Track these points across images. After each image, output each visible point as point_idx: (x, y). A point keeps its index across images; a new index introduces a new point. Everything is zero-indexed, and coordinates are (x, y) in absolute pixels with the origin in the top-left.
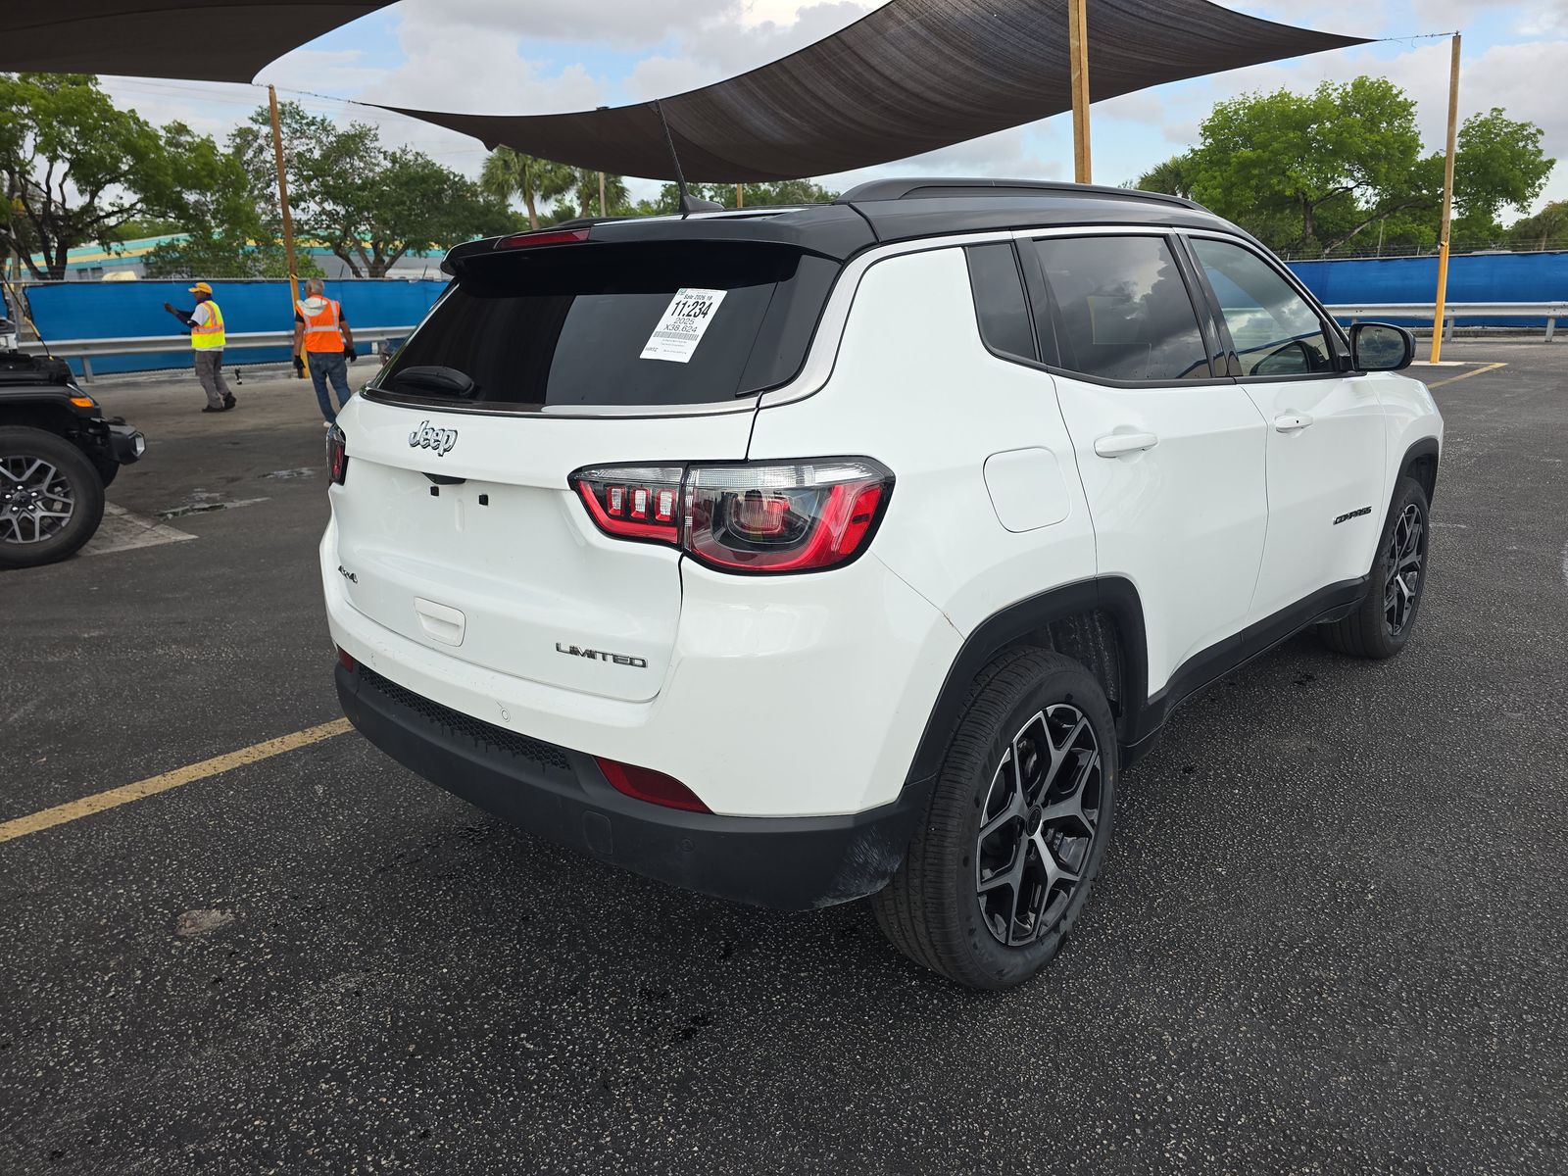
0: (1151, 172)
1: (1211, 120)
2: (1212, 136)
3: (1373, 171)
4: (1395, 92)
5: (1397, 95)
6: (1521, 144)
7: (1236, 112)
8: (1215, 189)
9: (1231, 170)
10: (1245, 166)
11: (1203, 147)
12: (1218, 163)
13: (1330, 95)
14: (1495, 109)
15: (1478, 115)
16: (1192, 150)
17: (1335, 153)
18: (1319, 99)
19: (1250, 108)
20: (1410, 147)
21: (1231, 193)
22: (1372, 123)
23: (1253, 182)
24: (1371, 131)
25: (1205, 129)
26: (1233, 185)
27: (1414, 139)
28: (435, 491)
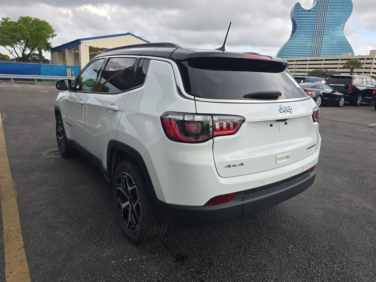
28: (271, 125)
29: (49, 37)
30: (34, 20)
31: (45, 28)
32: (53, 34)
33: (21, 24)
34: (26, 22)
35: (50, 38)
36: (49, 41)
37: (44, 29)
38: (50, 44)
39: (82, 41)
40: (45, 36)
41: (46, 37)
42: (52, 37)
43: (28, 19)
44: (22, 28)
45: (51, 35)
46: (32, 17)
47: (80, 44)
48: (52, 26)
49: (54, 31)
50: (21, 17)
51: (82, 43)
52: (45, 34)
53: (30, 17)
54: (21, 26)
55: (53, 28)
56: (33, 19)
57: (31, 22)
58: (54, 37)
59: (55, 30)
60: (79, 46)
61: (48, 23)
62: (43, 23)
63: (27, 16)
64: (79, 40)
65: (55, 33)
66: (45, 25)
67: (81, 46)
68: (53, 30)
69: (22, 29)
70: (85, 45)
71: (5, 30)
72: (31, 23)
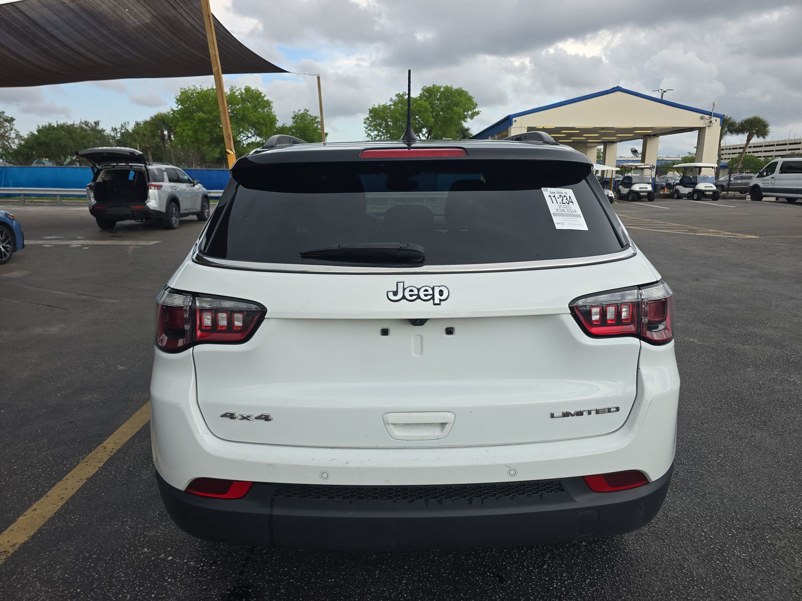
0: (148, 119)
1: (180, 96)
2: (181, 104)
3: (259, 130)
4: (263, 95)
5: (264, 97)
6: (316, 125)
7: (192, 94)
8: (189, 131)
9: (195, 123)
10: (202, 121)
11: (177, 109)
12: (188, 118)
13: (235, 92)
14: (306, 110)
15: (300, 110)
16: (172, 110)
17: (242, 120)
18: (231, 94)
19: (198, 93)
20: (273, 121)
21: (197, 134)
22: (255, 107)
23: (208, 130)
24: (255, 112)
25: (178, 100)
26: (197, 130)
27: (274, 117)
28: (385, 332)
29: (466, 118)
30: (443, 91)
31: (459, 103)
32: (474, 111)
33: (422, 102)
34: (430, 95)
35: (468, 119)
36: (465, 125)
37: (457, 104)
38: (467, 130)
39: (514, 119)
40: (458, 117)
41: (460, 119)
42: (472, 117)
43: (435, 90)
44: (422, 107)
45: (470, 113)
46: (441, 86)
47: (511, 124)
48: (473, 96)
49: (476, 105)
50: (425, 88)
51: (514, 123)
52: (458, 114)
53: (437, 86)
54: (421, 105)
55: (474, 100)
56: (442, 89)
57: (439, 94)
58: (476, 117)
59: (477, 103)
60: (509, 128)
61: (466, 92)
62: (458, 93)
63: (434, 85)
64: (510, 117)
65: (476, 110)
66: (461, 97)
67: (512, 129)
68: (475, 103)
69: (423, 109)
70: (520, 126)
71: (397, 114)
72: (438, 97)
